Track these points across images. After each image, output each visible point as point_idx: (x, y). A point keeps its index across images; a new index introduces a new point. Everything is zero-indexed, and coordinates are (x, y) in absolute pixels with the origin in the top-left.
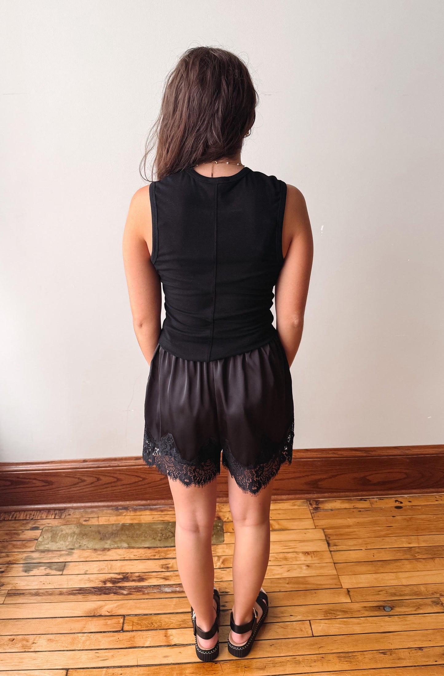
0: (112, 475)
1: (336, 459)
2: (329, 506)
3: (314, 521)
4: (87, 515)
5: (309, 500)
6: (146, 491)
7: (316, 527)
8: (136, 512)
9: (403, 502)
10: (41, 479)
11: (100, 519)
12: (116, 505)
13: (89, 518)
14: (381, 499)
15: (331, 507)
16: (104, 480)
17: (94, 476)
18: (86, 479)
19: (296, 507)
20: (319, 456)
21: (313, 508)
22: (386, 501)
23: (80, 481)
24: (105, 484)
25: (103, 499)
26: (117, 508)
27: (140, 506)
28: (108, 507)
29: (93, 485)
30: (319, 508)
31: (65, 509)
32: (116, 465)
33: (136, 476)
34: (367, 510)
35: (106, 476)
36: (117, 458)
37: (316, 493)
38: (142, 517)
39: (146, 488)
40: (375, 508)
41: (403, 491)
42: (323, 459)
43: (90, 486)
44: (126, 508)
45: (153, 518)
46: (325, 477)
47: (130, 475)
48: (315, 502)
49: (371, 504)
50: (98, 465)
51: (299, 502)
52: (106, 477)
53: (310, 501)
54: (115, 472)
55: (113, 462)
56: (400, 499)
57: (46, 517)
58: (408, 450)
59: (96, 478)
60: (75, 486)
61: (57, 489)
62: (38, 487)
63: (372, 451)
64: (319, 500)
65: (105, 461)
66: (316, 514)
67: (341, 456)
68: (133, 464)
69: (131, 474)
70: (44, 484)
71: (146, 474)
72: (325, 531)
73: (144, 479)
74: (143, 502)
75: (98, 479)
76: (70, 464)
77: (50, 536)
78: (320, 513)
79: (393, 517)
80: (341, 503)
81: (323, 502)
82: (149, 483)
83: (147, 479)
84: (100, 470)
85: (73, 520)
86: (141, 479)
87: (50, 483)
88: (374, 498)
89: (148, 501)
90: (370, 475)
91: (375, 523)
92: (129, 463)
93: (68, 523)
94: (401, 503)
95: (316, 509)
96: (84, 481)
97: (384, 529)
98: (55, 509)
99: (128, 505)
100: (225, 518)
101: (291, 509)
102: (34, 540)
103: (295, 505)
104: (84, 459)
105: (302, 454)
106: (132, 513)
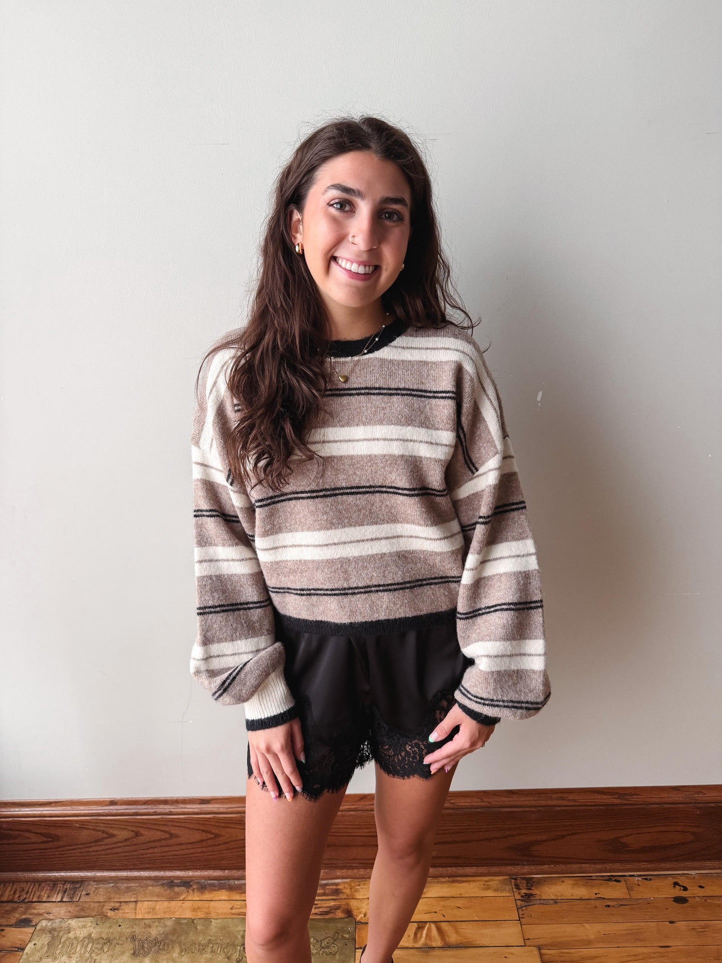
0: (162, 828)
1: (564, 808)
2: (550, 891)
3: (523, 926)
4: (118, 896)
5: (514, 877)
6: (223, 855)
7: (526, 942)
8: (202, 893)
9: (689, 888)
10: (38, 832)
11: (139, 904)
12: (171, 877)
13: (120, 902)
14: (646, 879)
15: (555, 895)
16: (147, 835)
17: (130, 828)
18: (115, 832)
19: (490, 893)
20: (533, 803)
21: (522, 896)
22: (655, 883)
23: (106, 836)
24: (149, 842)
25: (147, 866)
26: (171, 883)
27: (211, 880)
28: (156, 879)
29: (128, 843)
30: (532, 895)
31: (82, 881)
32: (167, 811)
33: (203, 831)
34: (621, 904)
35: (149, 828)
36: (169, 799)
37: (528, 865)
38: (213, 903)
39: (221, 851)
40: (636, 899)
41: (688, 864)
42: (541, 809)
43: (125, 844)
44: (186, 884)
45: (232, 909)
46: (544, 837)
47: (192, 829)
48: (524, 882)
49: (630, 889)
50: (136, 811)
51: (496, 881)
52: (151, 830)
53: (516, 879)
54: (166, 824)
55: (162, 806)
56: (683, 881)
57: (48, 897)
58: (698, 793)
59: (132, 831)
60: (99, 844)
61: (68, 848)
62: (35, 843)
63: (633, 795)
64: (534, 878)
65: (148, 804)
66: (526, 909)
67: (574, 804)
68: (196, 810)
69: (194, 828)
70: (45, 839)
71: (220, 828)
72: (543, 951)
73: (217, 836)
74: (218, 873)
75: (137, 834)
76: (87, 807)
77: (46, 943)
78: (535, 909)
79: (671, 922)
80: (574, 885)
81: (540, 882)
82: (226, 843)
83: (222, 836)
84: (139, 819)
85: (93, 905)
86: (213, 836)
87: (56, 838)
88: (633, 876)
89: (227, 871)
90: (627, 836)
91: (636, 937)
92: (189, 808)
93: (82, 913)
94: (685, 889)
95: (527, 898)
96: (113, 836)
97: (654, 953)
98: (65, 881)
99: (191, 877)
100: (360, 913)
101: (482, 897)
102: (18, 951)
103: (488, 888)
104: (112, 799)
105: (503, 799)
106: (196, 896)
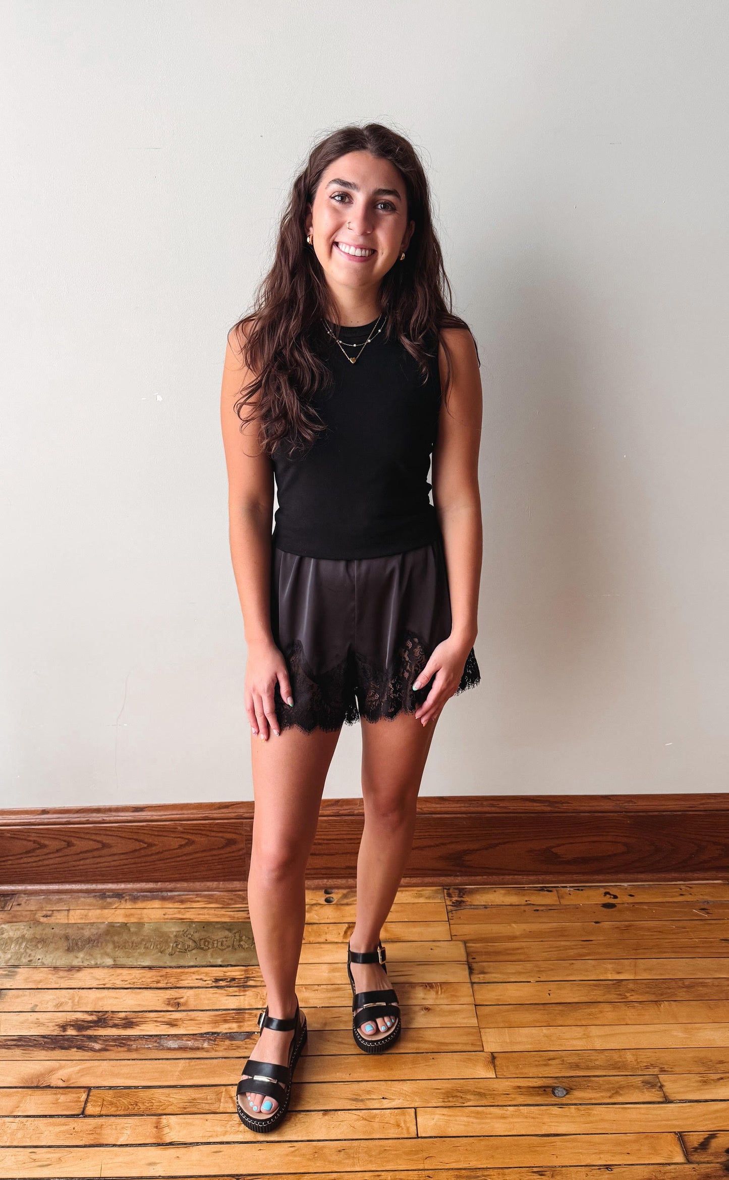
0: (95, 837)
1: (494, 815)
2: (481, 899)
3: (451, 925)
4: (50, 906)
5: (447, 887)
6: (154, 867)
7: (453, 938)
8: (135, 903)
9: (618, 895)
11: (71, 912)
12: (103, 889)
13: (53, 911)
14: (578, 889)
15: (486, 902)
16: (80, 845)
17: (62, 837)
18: (46, 842)
19: (422, 900)
20: (464, 809)
21: (453, 903)
22: (587, 892)
23: (37, 846)
24: (81, 853)
25: (78, 879)
26: (103, 895)
27: (144, 892)
28: (88, 892)
29: (60, 854)
30: (464, 901)
31: (13, 894)
32: (100, 819)
33: (136, 840)
34: (550, 908)
35: (82, 838)
36: (102, 807)
37: (461, 876)
38: (145, 911)
39: (154, 861)
40: (564, 905)
41: (620, 876)
42: (472, 815)
43: (56, 855)
44: (119, 895)
45: (164, 915)
46: (477, 846)
47: (126, 838)
48: (456, 891)
49: (560, 897)
50: (68, 819)
51: (428, 891)
52: (83, 840)
53: (448, 889)
54: (99, 833)
55: (94, 815)
56: (613, 891)
59: (64, 841)
60: (31, 855)
63: (563, 803)
64: (465, 889)
65: (80, 813)
66: (456, 913)
67: (504, 811)
68: (130, 818)
71: (153, 836)
72: (467, 945)
73: (150, 845)
74: (151, 885)
75: (70, 844)
76: (19, 816)
78: (464, 913)
79: (597, 922)
80: (504, 893)
81: (471, 892)
82: (159, 853)
83: (155, 845)
84: (72, 828)
85: (24, 913)
86: (146, 845)
88: (565, 887)
89: (159, 883)
90: (559, 846)
91: (560, 933)
92: (122, 816)
93: (15, 920)
94: (615, 897)
95: (458, 904)
96: (44, 846)
97: (576, 945)
99: (123, 889)
101: (413, 904)
103: (420, 896)
104: (44, 809)
105: (434, 805)
106: (129, 905)
